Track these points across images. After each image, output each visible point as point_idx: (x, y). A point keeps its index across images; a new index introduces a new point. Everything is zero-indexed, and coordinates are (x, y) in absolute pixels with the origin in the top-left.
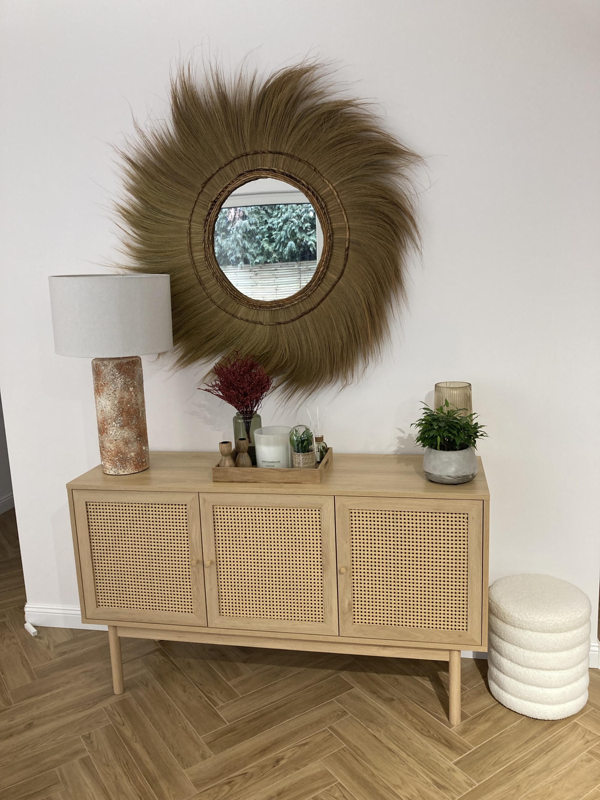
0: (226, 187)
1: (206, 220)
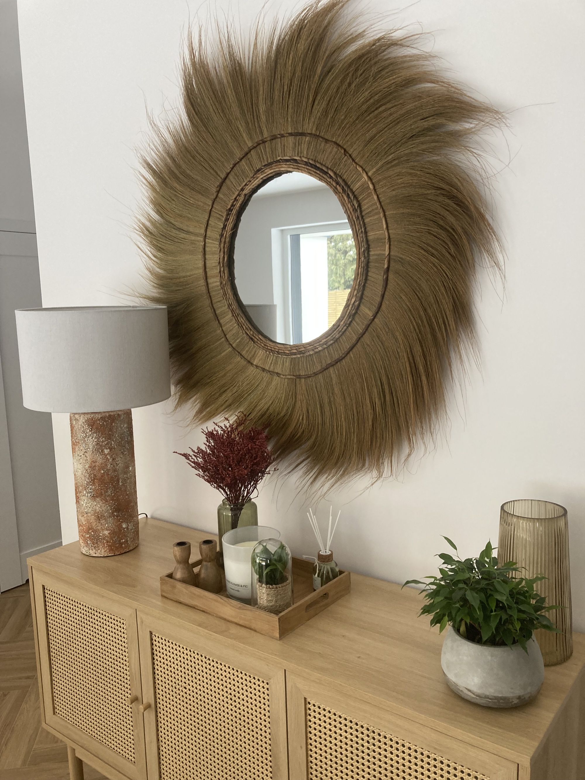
0: (242, 190)
1: (222, 235)
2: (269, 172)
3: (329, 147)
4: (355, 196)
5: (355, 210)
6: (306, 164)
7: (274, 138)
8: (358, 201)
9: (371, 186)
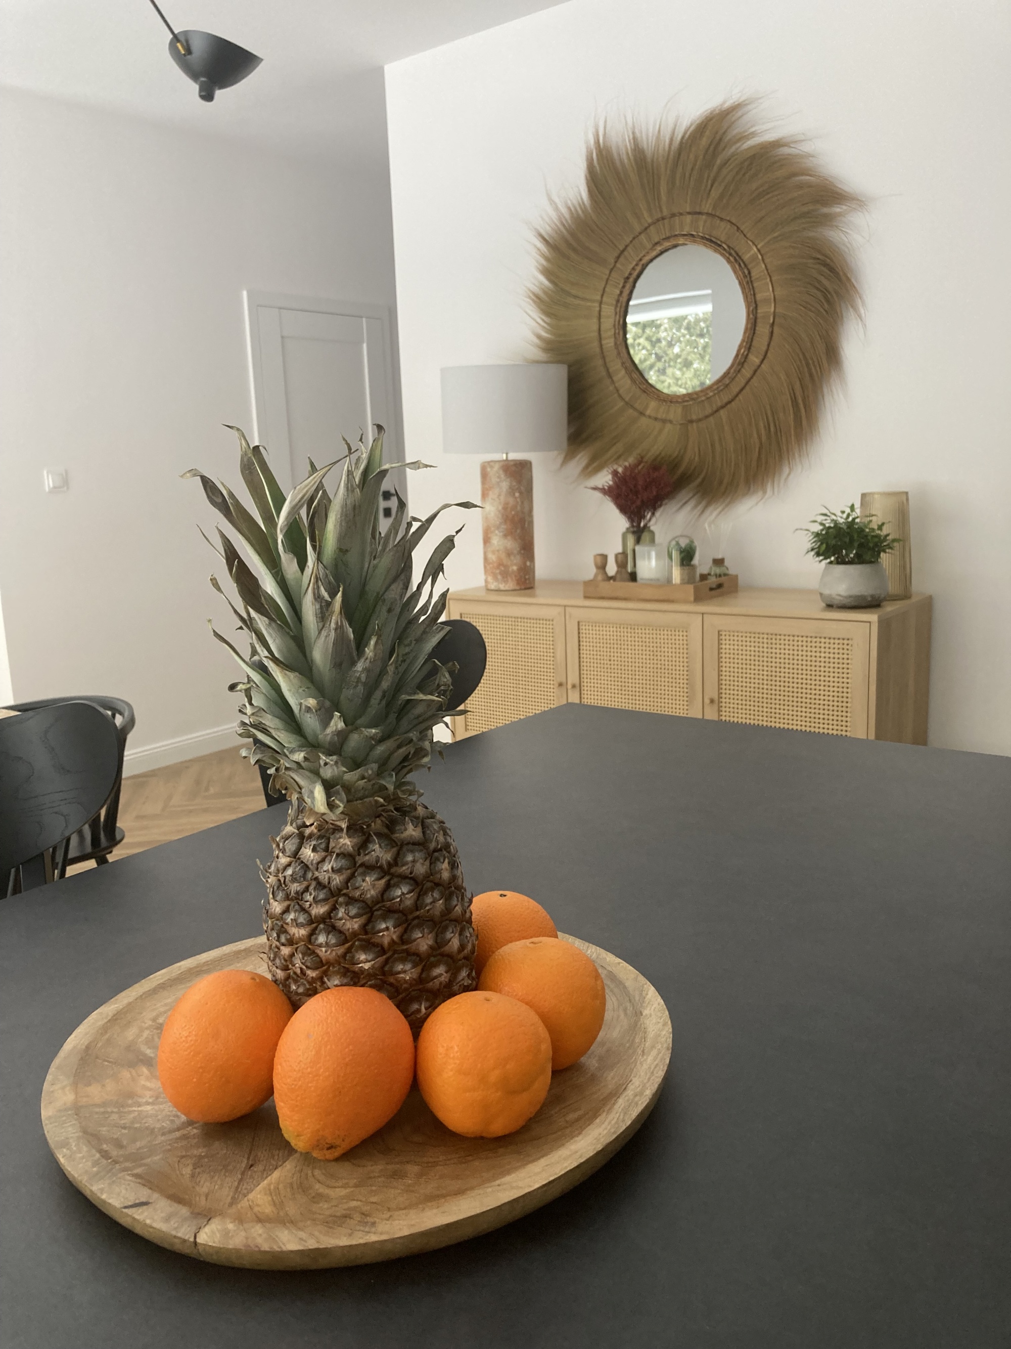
0: (641, 260)
1: (618, 301)
2: (667, 244)
3: (723, 224)
4: (745, 265)
5: (745, 276)
6: (703, 238)
7: (673, 215)
8: (748, 269)
9: (760, 257)
